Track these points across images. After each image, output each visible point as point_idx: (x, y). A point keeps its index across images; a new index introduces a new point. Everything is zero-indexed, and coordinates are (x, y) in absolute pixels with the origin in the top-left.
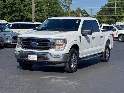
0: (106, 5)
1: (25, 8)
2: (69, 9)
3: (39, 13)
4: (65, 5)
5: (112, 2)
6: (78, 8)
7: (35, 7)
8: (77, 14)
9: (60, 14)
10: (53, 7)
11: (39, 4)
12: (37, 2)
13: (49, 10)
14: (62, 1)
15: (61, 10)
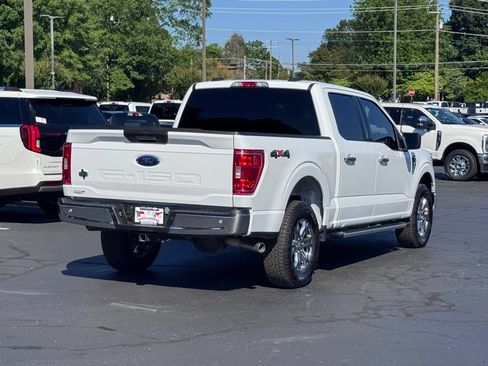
0: (343, 24)
1: (9, 31)
2: (198, 38)
3: (73, 54)
4: (179, 19)
5: (371, 9)
6: (235, 36)
7: (55, 29)
8: (229, 61)
9: (161, 58)
10: (128, 29)
11: (70, 14)
12: (63, 6)
13: (112, 40)
14: (167, 5)
15: (165, 43)
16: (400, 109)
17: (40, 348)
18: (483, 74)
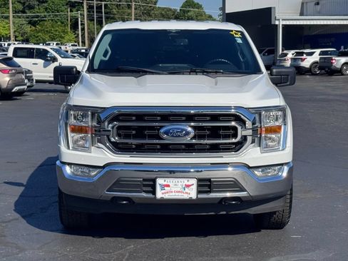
16: (33, 49)
17: (5, 183)
18: (41, 23)
